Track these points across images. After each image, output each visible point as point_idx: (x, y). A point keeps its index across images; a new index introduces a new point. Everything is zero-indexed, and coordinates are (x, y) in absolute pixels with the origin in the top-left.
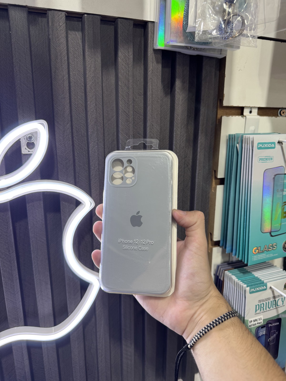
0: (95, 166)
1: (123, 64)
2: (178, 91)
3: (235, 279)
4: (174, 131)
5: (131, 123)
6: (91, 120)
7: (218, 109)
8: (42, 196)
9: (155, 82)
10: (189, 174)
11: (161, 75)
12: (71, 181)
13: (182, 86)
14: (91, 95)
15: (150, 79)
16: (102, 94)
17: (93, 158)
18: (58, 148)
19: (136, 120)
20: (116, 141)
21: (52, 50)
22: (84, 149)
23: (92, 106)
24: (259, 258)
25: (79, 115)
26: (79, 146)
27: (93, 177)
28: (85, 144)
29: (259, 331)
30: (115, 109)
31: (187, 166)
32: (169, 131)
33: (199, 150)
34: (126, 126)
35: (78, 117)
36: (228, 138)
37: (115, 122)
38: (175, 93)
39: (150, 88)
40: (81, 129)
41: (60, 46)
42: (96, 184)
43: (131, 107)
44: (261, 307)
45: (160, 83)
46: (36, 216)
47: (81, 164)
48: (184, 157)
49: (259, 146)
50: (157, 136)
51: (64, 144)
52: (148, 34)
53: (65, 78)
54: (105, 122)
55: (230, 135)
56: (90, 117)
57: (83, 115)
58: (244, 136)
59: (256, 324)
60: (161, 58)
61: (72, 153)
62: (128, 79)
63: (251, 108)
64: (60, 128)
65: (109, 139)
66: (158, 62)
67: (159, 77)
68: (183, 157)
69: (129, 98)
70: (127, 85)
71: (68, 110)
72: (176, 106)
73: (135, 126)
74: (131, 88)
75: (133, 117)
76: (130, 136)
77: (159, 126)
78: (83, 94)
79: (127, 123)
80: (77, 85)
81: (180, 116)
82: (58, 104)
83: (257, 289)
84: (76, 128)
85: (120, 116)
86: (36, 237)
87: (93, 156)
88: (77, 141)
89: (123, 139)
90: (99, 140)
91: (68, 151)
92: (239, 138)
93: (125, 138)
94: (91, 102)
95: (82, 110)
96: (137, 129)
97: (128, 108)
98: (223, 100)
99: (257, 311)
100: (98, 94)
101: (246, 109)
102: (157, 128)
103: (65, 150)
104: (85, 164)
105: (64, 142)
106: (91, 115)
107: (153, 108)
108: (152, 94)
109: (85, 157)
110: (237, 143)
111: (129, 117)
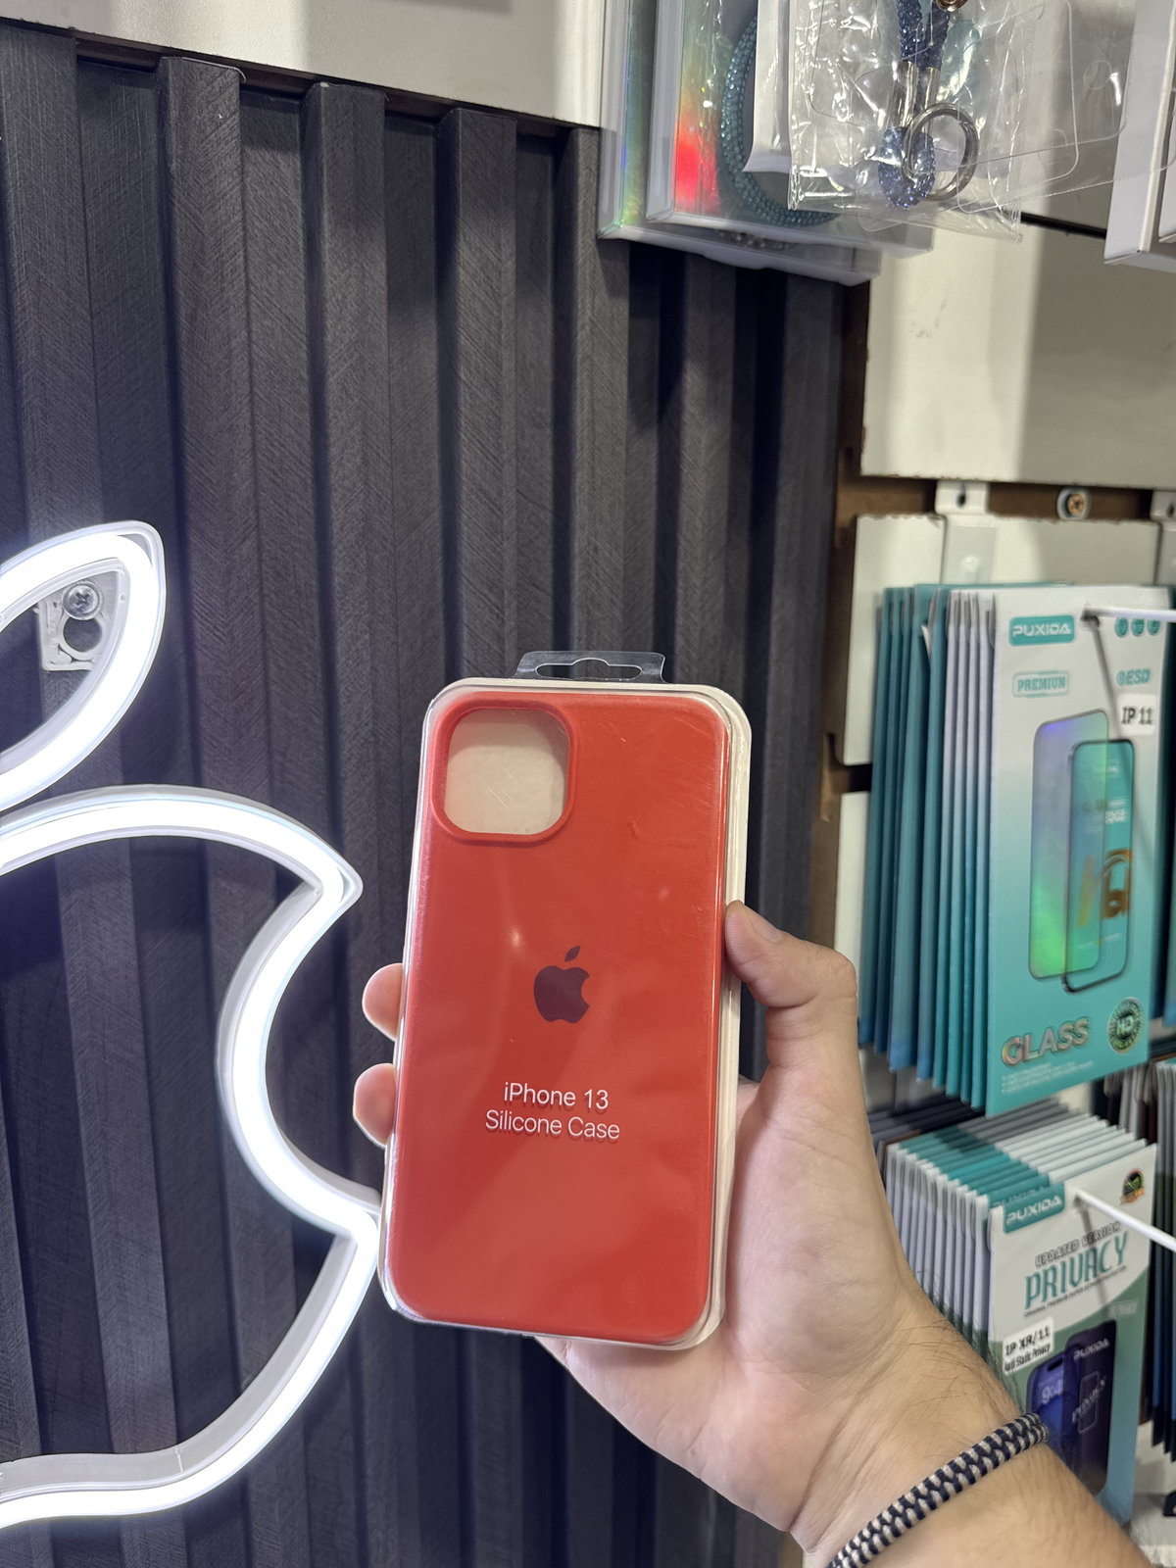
0: (359, 719)
1: (474, 295)
2: (692, 411)
3: (937, 1176)
4: (680, 575)
6: (342, 525)
7: (840, 488)
8: (126, 855)
9: (604, 371)
11: (626, 344)
12: (257, 786)
13: (708, 390)
14: (345, 421)
15: (583, 362)
16: (388, 416)
17: (349, 688)
18: (202, 646)
19: (522, 526)
20: (441, 614)
21: (180, 223)
22: (305, 649)
23: (349, 465)
24: (1025, 1083)
25: (287, 503)
26: (287, 636)
27: (350, 770)
28: (312, 627)
30: (438, 481)
32: (657, 573)
33: (774, 650)
34: (489, 551)
35: (280, 513)
36: (881, 602)
37: (439, 535)
38: (679, 420)
39: (582, 399)
40: (294, 566)
41: (213, 207)
42: (364, 800)
43: (508, 472)
45: (625, 378)
46: (101, 947)
47: (296, 715)
49: (1015, 633)
50: (612, 592)
51: (227, 625)
52: (577, 177)
53: (234, 343)
55: (889, 593)
56: (339, 513)
58: (955, 592)
59: (1032, 1356)
60: (627, 275)
61: (259, 665)
62: (497, 356)
63: (963, 484)
64: (210, 559)
65: (414, 605)
66: (613, 292)
67: (620, 352)
69: (500, 436)
70: (492, 382)
71: (247, 483)
72: (685, 471)
73: (520, 552)
74: (507, 394)
75: (517, 515)
76: (503, 593)
77: (621, 553)
78: (307, 416)
79: (492, 540)
80: (277, 377)
81: (699, 514)
82: (206, 453)
83: (1029, 1211)
84: (276, 559)
85: (463, 511)
86: (101, 1043)
87: (352, 680)
88: (280, 615)
89: (479, 607)
90: (379, 609)
91: (245, 656)
92: (930, 600)
93: (484, 602)
94: (346, 448)
95: (299, 483)
96: (526, 567)
97: (496, 479)
98: (859, 450)
99: (1032, 1303)
100: (372, 416)
101: (943, 488)
102: (613, 561)
103: (231, 655)
104: (313, 712)
105: (228, 620)
106: (345, 503)
107: (597, 478)
108: (593, 422)
109: (312, 683)
110: (923, 621)
111: (500, 513)
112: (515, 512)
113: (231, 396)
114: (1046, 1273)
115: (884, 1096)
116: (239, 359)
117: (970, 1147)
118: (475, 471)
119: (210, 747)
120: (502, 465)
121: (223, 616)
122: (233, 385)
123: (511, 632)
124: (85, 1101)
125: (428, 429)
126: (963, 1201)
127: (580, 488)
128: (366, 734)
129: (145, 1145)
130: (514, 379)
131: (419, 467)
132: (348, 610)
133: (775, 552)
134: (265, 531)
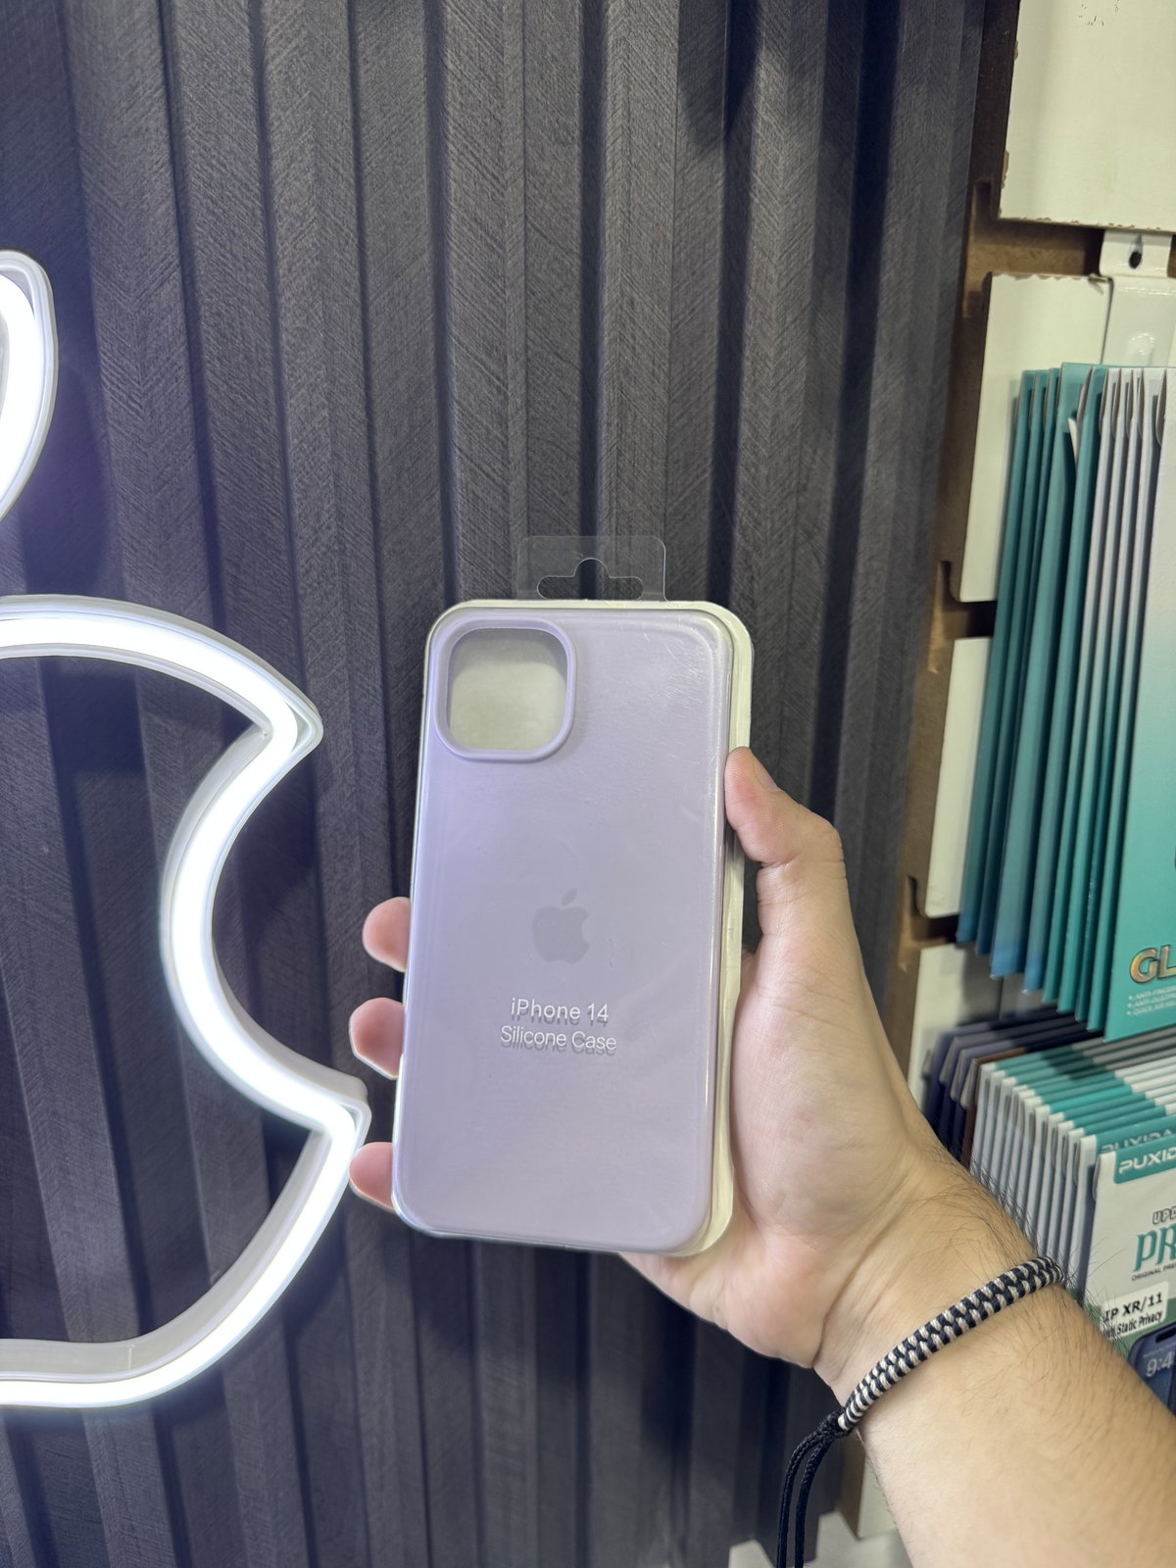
0: (318, 521)
2: (766, 118)
3: (1038, 1106)
4: (748, 342)
5: (512, 285)
6: (291, 265)
7: (972, 238)
8: (38, 680)
9: (646, 60)
10: (816, 576)
11: (675, 22)
12: (191, 601)
13: (788, 91)
14: (290, 124)
15: (615, 45)
16: (349, 118)
17: (305, 480)
18: (114, 421)
19: (539, 275)
20: (433, 391)
22: (259, 431)
23: (298, 183)
24: (1158, 1003)
25: (231, 243)
26: (235, 414)
27: (310, 586)
28: (267, 402)
29: (1145, 1356)
30: (427, 214)
31: (810, 536)
32: (719, 342)
33: (872, 446)
34: (487, 302)
35: (225, 257)
36: (1017, 393)
37: (429, 286)
38: (750, 134)
39: (615, 99)
40: (242, 324)
42: (329, 624)
43: (513, 194)
44: (1164, 1243)
45: (674, 71)
46: (12, 789)
47: (252, 516)
48: (794, 484)
50: (654, 363)
51: (145, 395)
53: (137, 15)
54: (371, 283)
55: (1029, 378)
56: (285, 249)
57: (252, 242)
58: (1112, 370)
59: (1137, 1325)
61: (190, 447)
62: (497, 36)
63: (1139, 234)
64: (119, 307)
65: (397, 378)
67: (668, 32)
68: (787, 482)
69: (501, 146)
70: (488, 73)
71: (163, 207)
72: (756, 200)
73: (537, 309)
74: (511, 91)
75: (526, 259)
76: (506, 358)
77: (667, 309)
78: (253, 124)
79: (490, 286)
80: (212, 71)
81: (775, 260)
82: (107, 166)
83: (1149, 1159)
84: (219, 314)
85: (451, 248)
87: (308, 469)
88: (225, 387)
89: (473, 377)
90: (341, 376)
91: (169, 434)
92: (1081, 386)
93: (482, 372)
94: (292, 161)
95: (245, 214)
96: (546, 329)
97: (496, 205)
98: (999, 184)
99: (1144, 1264)
100: (328, 117)
101: (1111, 240)
102: (656, 320)
103: (151, 433)
104: (271, 513)
105: (146, 388)
106: (294, 235)
107: (634, 208)
108: (630, 130)
109: (269, 475)
110: (1070, 413)
111: (501, 251)
112: (522, 250)
113: (137, 87)
114: (1164, 1232)
115: (987, 1003)
116: (146, 33)
117: (1083, 1073)
118: (467, 194)
119: (130, 549)
120: (503, 186)
121: (139, 383)
122: (138, 72)
123: (516, 413)
124: (5, 966)
125: (414, 143)
126: (1066, 1140)
127: (610, 220)
128: (329, 540)
129: (80, 1017)
130: (520, 68)
131: (403, 195)
132: (300, 377)
133: (879, 315)
134: (204, 278)
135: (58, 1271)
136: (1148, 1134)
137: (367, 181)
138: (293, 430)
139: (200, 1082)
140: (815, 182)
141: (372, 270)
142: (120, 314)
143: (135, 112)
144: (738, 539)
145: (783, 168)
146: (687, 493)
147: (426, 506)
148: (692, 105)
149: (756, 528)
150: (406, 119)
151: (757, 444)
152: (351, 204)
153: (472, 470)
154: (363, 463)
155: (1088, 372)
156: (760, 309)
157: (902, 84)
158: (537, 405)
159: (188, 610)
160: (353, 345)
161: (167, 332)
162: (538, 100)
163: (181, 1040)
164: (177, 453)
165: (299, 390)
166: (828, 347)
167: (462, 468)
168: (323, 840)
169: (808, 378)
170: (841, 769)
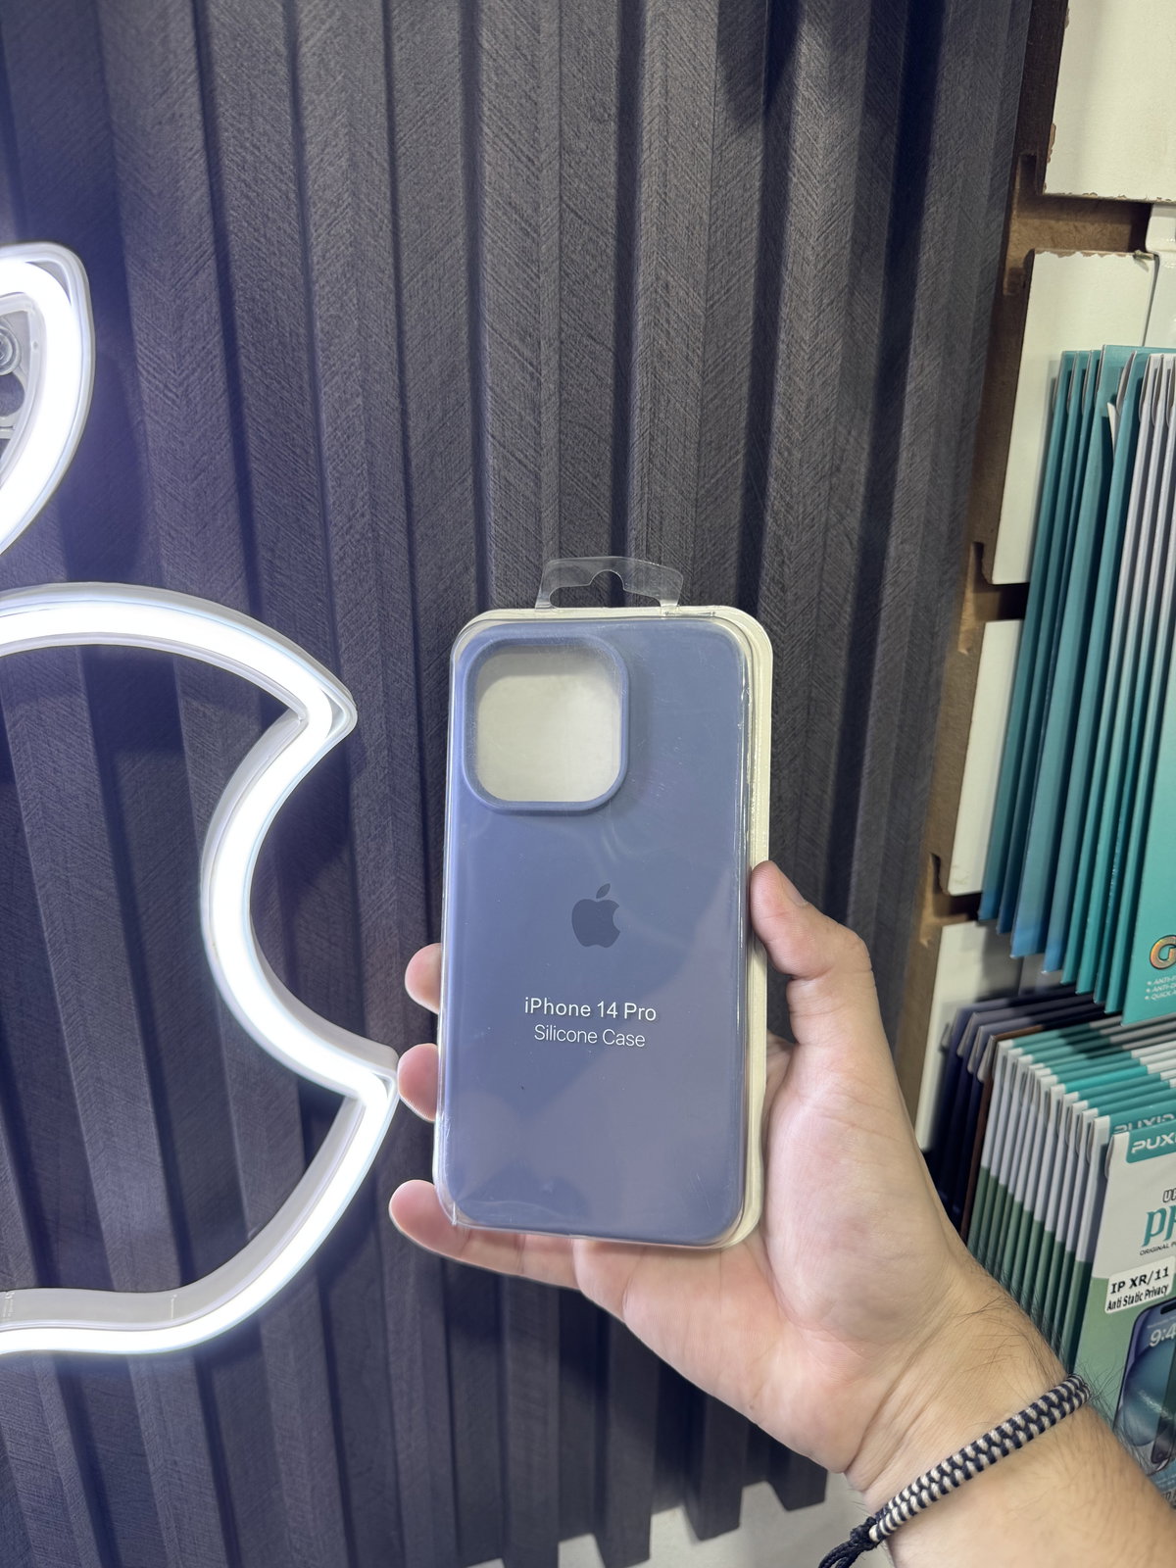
0: (352, 508)
2: (806, 94)
3: (1054, 1085)
4: (783, 324)
5: (546, 270)
6: (325, 251)
7: (1015, 212)
8: (79, 666)
9: (684, 36)
10: (849, 559)
12: (228, 589)
13: (831, 65)
14: (324, 108)
15: (654, 22)
16: (383, 100)
17: (339, 467)
18: (151, 410)
19: (573, 256)
20: (467, 376)
22: (293, 416)
23: (332, 169)
25: (264, 225)
26: (270, 400)
27: (345, 573)
28: (301, 388)
29: (1149, 1327)
30: (461, 195)
31: (843, 518)
32: (754, 323)
33: (906, 430)
34: (521, 287)
35: (258, 241)
36: (1056, 374)
37: (463, 268)
38: (791, 109)
39: (653, 76)
40: (276, 308)
42: (362, 610)
43: (548, 178)
44: (1172, 1220)
45: (713, 46)
46: (55, 771)
47: (286, 501)
48: (827, 466)
50: (688, 347)
51: (181, 384)
54: (405, 266)
55: (1068, 359)
56: (319, 236)
57: (286, 225)
58: (1152, 355)
59: (1143, 1297)
61: (226, 436)
62: (533, 13)
64: (154, 296)
65: (431, 361)
67: (707, 7)
68: (821, 465)
69: (537, 128)
70: (524, 51)
71: (198, 194)
72: (795, 180)
73: (571, 290)
74: (547, 69)
75: (561, 240)
76: (539, 343)
77: (702, 292)
78: (287, 105)
79: (524, 272)
80: (245, 51)
81: (812, 241)
82: (141, 153)
83: (1162, 1140)
84: (253, 300)
85: (486, 233)
86: (64, 877)
87: (342, 457)
88: (260, 372)
89: (506, 363)
90: (375, 363)
91: (204, 423)
92: (1122, 369)
93: (516, 358)
94: (326, 146)
95: (278, 197)
96: (579, 311)
97: (530, 188)
98: (1045, 159)
99: (1152, 1239)
100: (361, 101)
101: (1157, 215)
102: (691, 303)
103: (187, 422)
104: (306, 498)
105: (181, 377)
106: (329, 221)
107: (671, 188)
108: (667, 109)
109: (303, 460)
110: (1111, 395)
111: (535, 235)
112: (557, 234)
113: (171, 70)
115: (1005, 979)
116: (180, 16)
117: (1099, 1052)
118: (502, 177)
119: (168, 537)
120: (538, 169)
121: (174, 372)
122: (171, 56)
123: (549, 399)
124: (50, 939)
125: (449, 123)
126: (1080, 1119)
127: (645, 202)
128: (363, 528)
129: (122, 988)
130: (557, 46)
131: (437, 176)
132: (334, 365)
133: (917, 296)
134: (238, 263)
135: (103, 1226)
136: (1162, 1115)
137: (402, 161)
138: (328, 419)
139: (238, 1050)
140: (856, 160)
141: (405, 254)
142: (156, 304)
143: (168, 98)
144: (770, 523)
145: (822, 145)
146: (718, 476)
147: (459, 490)
148: (729, 80)
149: (788, 512)
150: (441, 98)
151: (791, 427)
152: (386, 190)
153: (504, 457)
154: (397, 452)
155: (1129, 357)
156: (797, 291)
157: (947, 57)
158: (570, 388)
159: (224, 597)
160: (387, 332)
161: (202, 321)
162: (574, 76)
163: (219, 1010)
164: (213, 441)
165: (333, 378)
166: (864, 327)
167: (495, 454)
168: (357, 821)
169: (843, 358)
170: (868, 751)
